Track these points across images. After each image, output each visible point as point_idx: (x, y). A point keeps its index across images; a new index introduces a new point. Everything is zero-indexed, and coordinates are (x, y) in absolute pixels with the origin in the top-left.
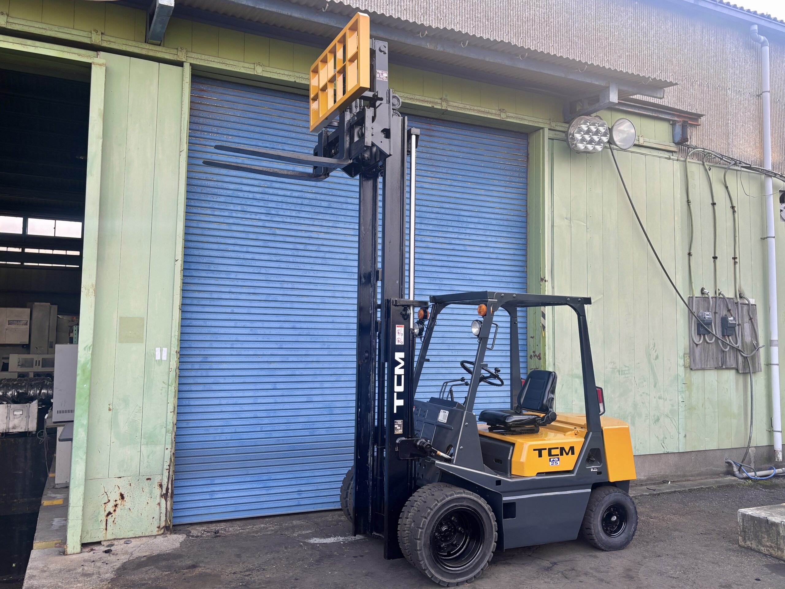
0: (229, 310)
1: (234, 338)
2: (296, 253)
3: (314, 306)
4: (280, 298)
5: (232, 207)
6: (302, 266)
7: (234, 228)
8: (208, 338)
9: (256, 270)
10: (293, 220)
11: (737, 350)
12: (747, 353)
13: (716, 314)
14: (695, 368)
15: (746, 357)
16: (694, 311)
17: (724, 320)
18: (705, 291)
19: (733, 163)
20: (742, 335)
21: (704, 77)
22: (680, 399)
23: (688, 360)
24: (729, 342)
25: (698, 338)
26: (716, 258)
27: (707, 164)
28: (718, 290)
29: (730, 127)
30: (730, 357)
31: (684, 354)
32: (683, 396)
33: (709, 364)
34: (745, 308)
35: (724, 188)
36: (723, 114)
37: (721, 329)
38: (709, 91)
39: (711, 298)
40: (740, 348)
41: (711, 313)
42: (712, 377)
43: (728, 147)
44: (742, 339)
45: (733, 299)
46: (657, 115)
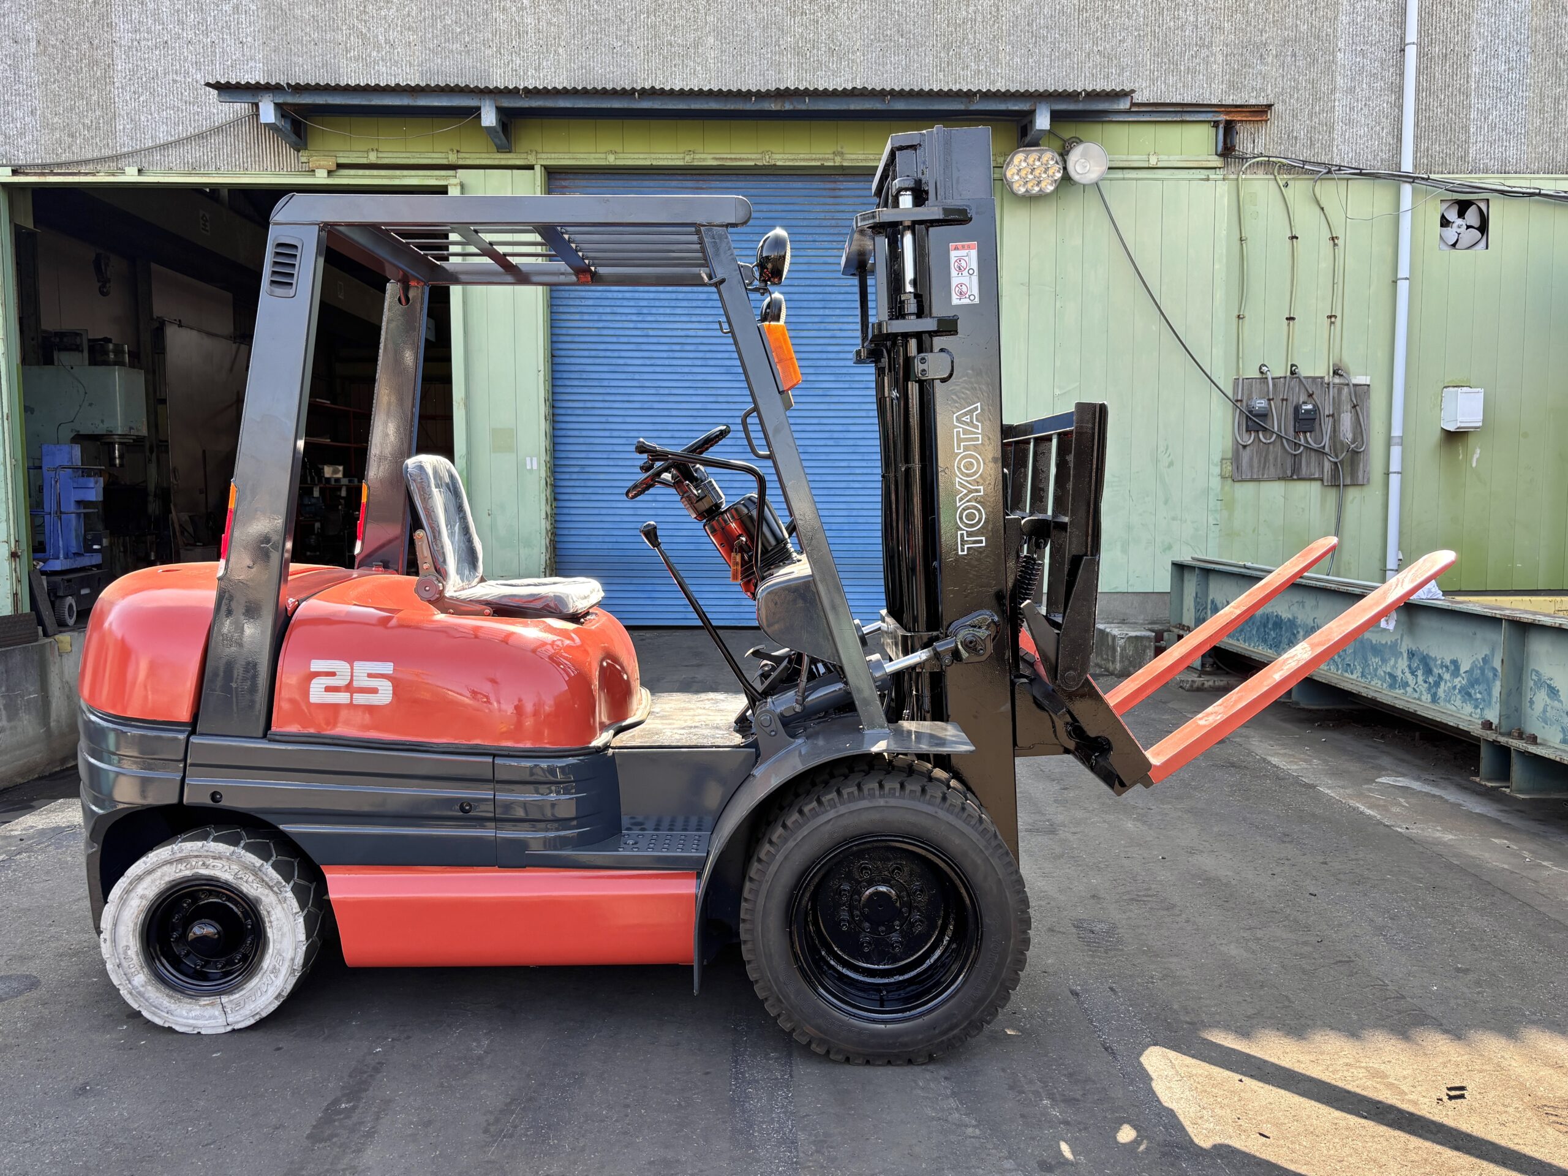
0: (603, 419)
1: (609, 448)
2: (671, 355)
3: (695, 413)
4: (656, 405)
5: (601, 310)
6: (679, 370)
7: (605, 332)
8: (583, 448)
9: (629, 376)
10: (667, 319)
11: (1320, 452)
12: (1337, 457)
13: (1285, 402)
14: (1240, 479)
15: (1336, 463)
16: (1239, 398)
17: (1297, 409)
18: (1264, 369)
19: (1325, 171)
20: (1335, 430)
21: (1286, 41)
22: (1211, 521)
23: (1230, 468)
24: (1302, 442)
25: (1246, 436)
26: (1292, 319)
27: (1282, 178)
28: (1292, 366)
29: (1339, 112)
30: (1308, 464)
31: (1222, 459)
32: (1218, 516)
33: (1266, 472)
34: (1346, 390)
35: (1318, 210)
36: (1324, 93)
37: (1292, 423)
38: (1295, 61)
39: (1273, 379)
40: (1327, 450)
41: (1269, 400)
42: (1274, 491)
43: (1331, 146)
44: (1335, 436)
45: (1322, 378)
46: (1184, 119)
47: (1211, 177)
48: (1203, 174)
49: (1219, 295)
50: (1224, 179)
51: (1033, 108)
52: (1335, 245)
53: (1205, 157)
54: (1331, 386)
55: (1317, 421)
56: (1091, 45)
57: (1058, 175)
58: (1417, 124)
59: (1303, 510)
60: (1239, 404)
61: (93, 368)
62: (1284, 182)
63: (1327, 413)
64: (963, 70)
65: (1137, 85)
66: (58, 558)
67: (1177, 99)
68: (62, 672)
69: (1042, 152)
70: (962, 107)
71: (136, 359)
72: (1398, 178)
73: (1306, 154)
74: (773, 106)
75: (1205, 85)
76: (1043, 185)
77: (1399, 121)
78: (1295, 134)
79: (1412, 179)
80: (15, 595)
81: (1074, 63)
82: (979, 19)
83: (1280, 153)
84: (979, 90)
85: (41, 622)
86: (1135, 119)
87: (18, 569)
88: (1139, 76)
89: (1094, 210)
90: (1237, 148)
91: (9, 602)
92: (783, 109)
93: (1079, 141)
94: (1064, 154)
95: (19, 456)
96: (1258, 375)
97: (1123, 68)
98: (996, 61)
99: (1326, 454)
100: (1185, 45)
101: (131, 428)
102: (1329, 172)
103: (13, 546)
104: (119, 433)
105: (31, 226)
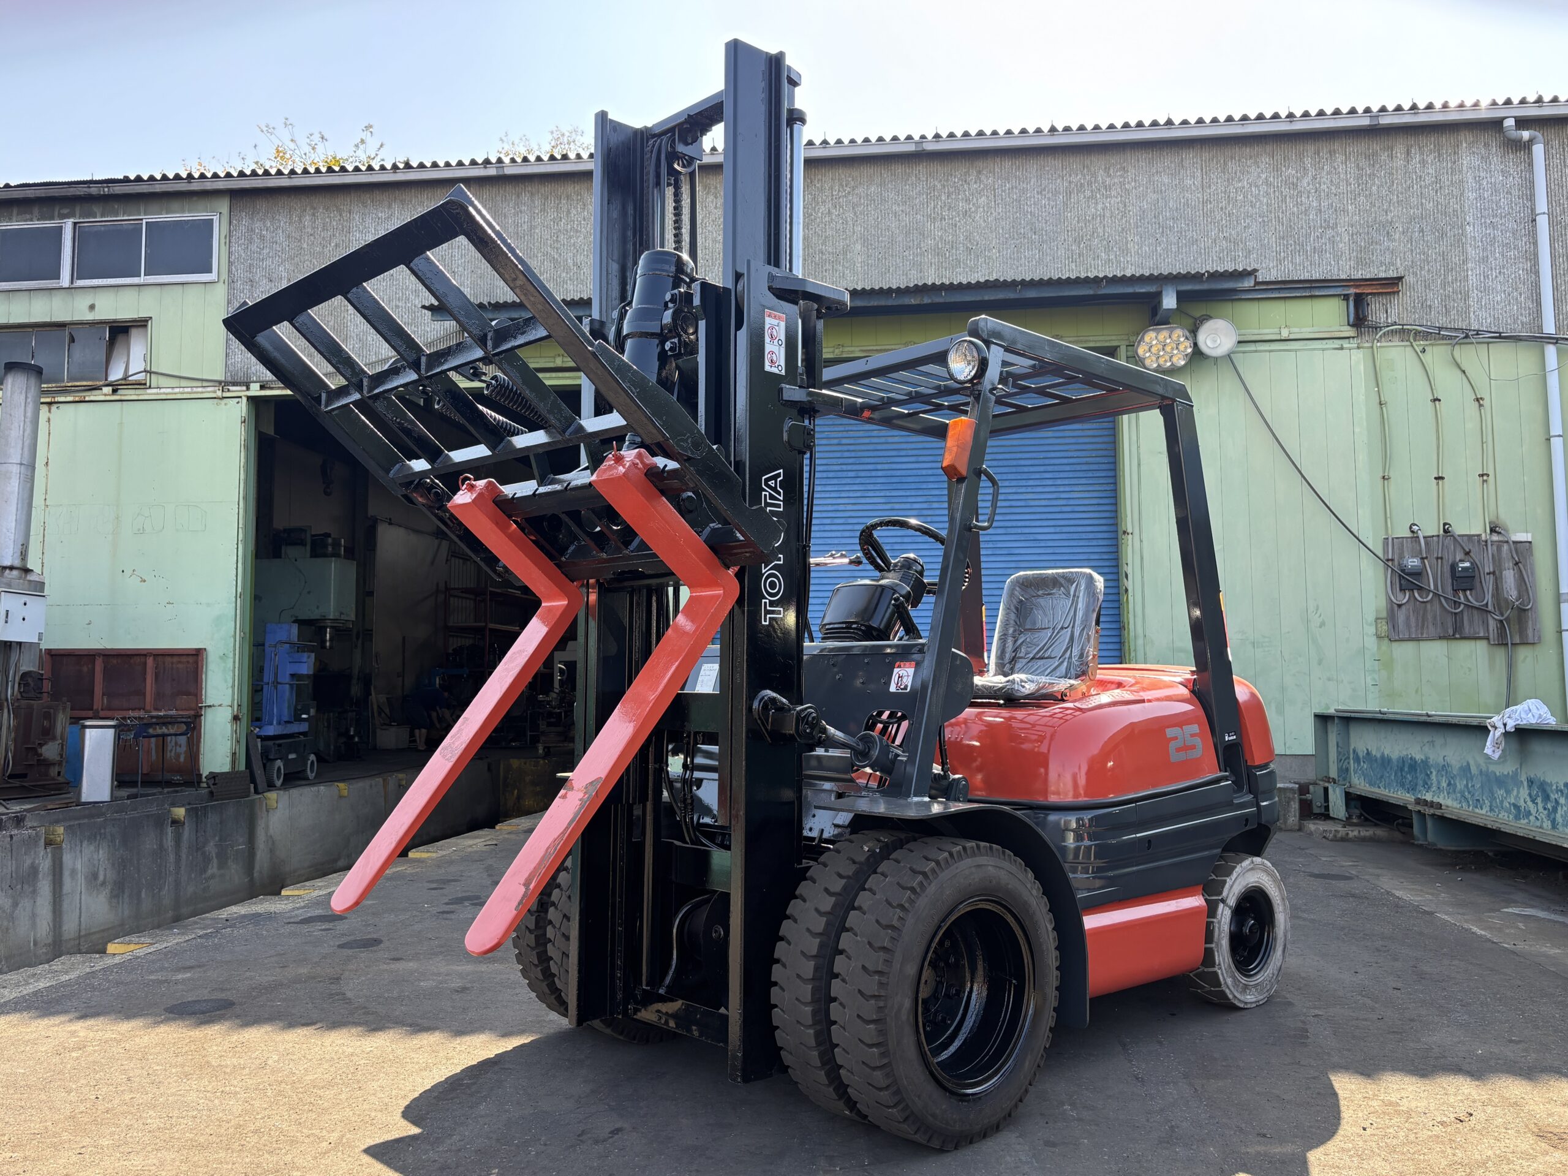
11: (1483, 610)
12: (1502, 615)
13: (1440, 561)
14: (1397, 638)
15: (1501, 621)
16: (1390, 557)
17: (1453, 567)
18: (1415, 528)
19: (1462, 336)
20: (1498, 588)
21: (1412, 219)
22: (1370, 681)
23: (1385, 627)
24: (1462, 600)
25: (1400, 595)
26: (1442, 478)
27: (1419, 344)
28: (1445, 524)
29: (1473, 280)
30: (1471, 622)
31: (1377, 619)
32: (1376, 677)
33: (1425, 631)
34: (1505, 547)
35: (1459, 372)
36: (1456, 264)
37: (1450, 581)
38: (1423, 236)
39: (1424, 537)
40: (1490, 608)
41: (1422, 559)
42: (1435, 650)
43: (1467, 311)
44: (1498, 594)
45: (1479, 536)
46: (1313, 293)
47: (1345, 346)
48: (1337, 344)
49: (1362, 457)
50: (1358, 348)
51: (1159, 289)
52: (1481, 405)
53: (1337, 328)
54: (1489, 543)
55: (1477, 579)
56: (1216, 231)
57: (1189, 350)
58: (1555, 288)
59: (1470, 670)
60: (1390, 564)
61: (313, 559)
62: (1421, 348)
63: (1487, 570)
64: (1094, 260)
65: (1264, 265)
66: (271, 724)
67: (1306, 276)
68: (267, 827)
69: (1172, 330)
70: (1091, 292)
71: (350, 553)
72: (1543, 340)
73: (1442, 321)
74: (913, 301)
75: (1333, 263)
76: (1175, 359)
77: (1536, 287)
78: (1429, 303)
79: (1555, 341)
80: (234, 754)
81: (1201, 248)
82: (1108, 214)
83: (1415, 321)
84: (1106, 277)
85: (253, 780)
86: (1264, 296)
87: (238, 731)
88: (1265, 257)
89: (1229, 384)
90: (1370, 318)
91: (228, 760)
92: (922, 303)
93: (1208, 318)
94: (1194, 332)
95: (247, 630)
96: (1409, 535)
97: (1250, 251)
98: (1125, 251)
99: (1490, 612)
100: (1310, 227)
101: (342, 613)
102: (1467, 337)
103: (236, 710)
104: (331, 617)
105: (272, 433)
